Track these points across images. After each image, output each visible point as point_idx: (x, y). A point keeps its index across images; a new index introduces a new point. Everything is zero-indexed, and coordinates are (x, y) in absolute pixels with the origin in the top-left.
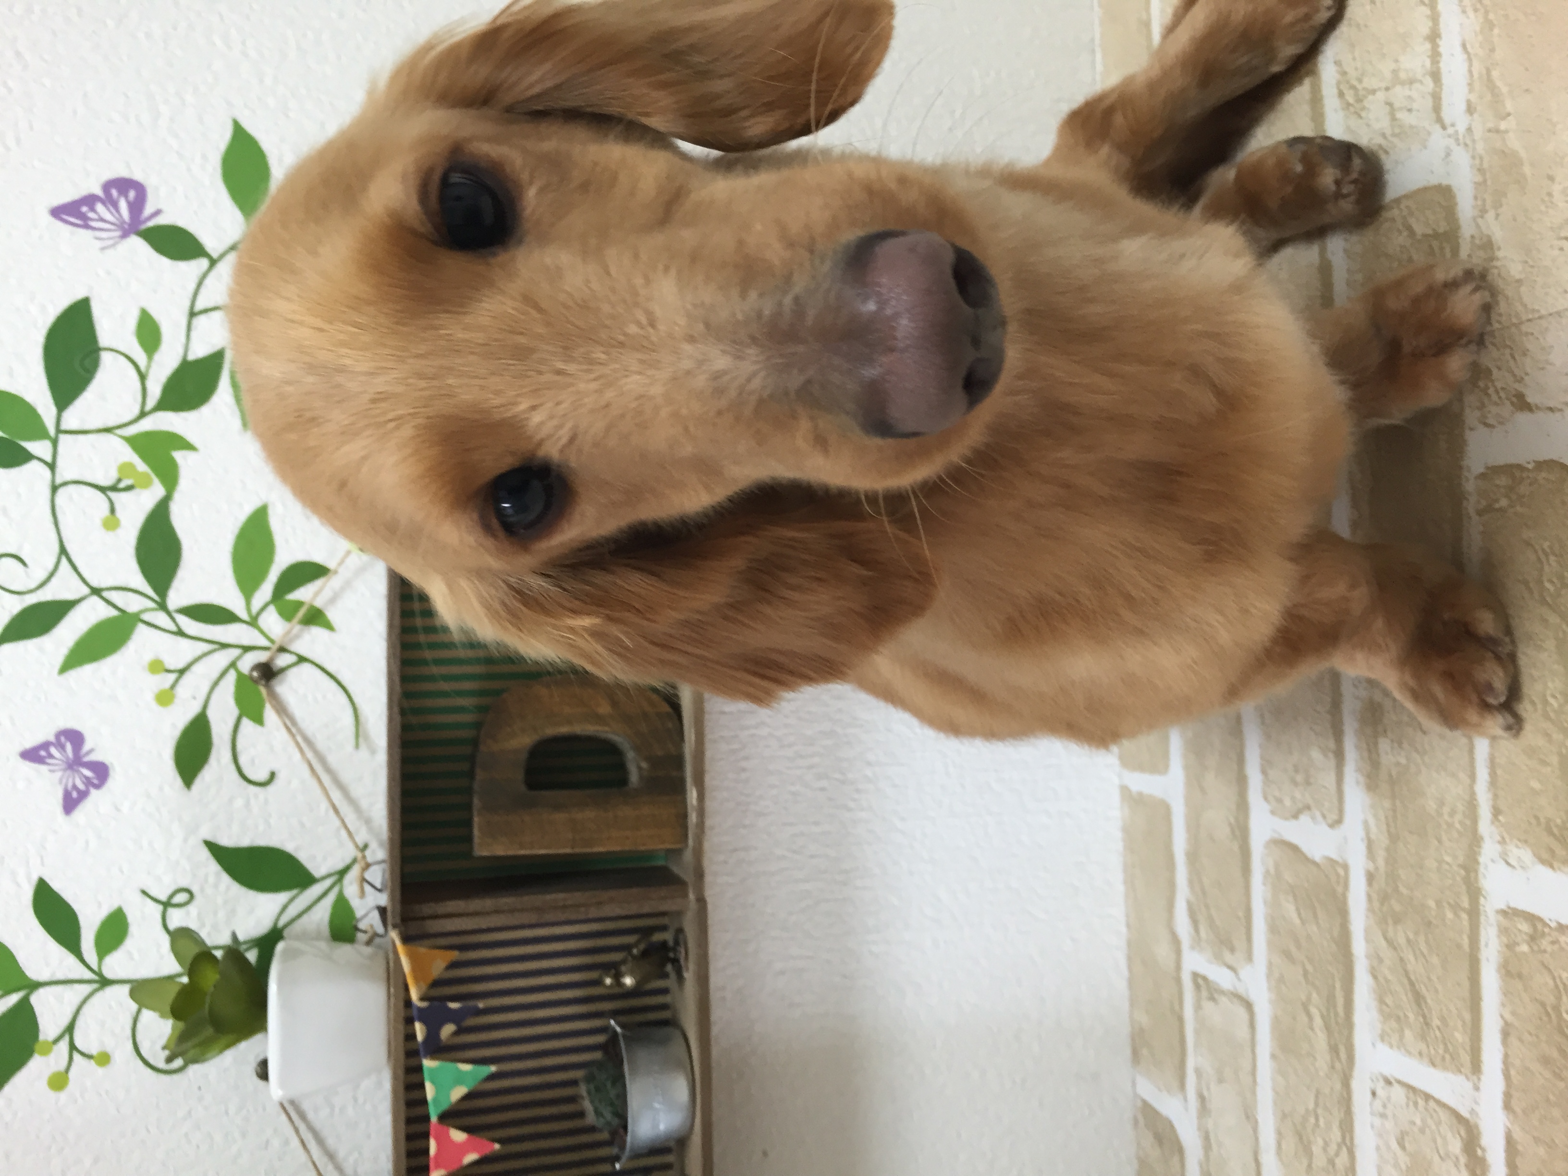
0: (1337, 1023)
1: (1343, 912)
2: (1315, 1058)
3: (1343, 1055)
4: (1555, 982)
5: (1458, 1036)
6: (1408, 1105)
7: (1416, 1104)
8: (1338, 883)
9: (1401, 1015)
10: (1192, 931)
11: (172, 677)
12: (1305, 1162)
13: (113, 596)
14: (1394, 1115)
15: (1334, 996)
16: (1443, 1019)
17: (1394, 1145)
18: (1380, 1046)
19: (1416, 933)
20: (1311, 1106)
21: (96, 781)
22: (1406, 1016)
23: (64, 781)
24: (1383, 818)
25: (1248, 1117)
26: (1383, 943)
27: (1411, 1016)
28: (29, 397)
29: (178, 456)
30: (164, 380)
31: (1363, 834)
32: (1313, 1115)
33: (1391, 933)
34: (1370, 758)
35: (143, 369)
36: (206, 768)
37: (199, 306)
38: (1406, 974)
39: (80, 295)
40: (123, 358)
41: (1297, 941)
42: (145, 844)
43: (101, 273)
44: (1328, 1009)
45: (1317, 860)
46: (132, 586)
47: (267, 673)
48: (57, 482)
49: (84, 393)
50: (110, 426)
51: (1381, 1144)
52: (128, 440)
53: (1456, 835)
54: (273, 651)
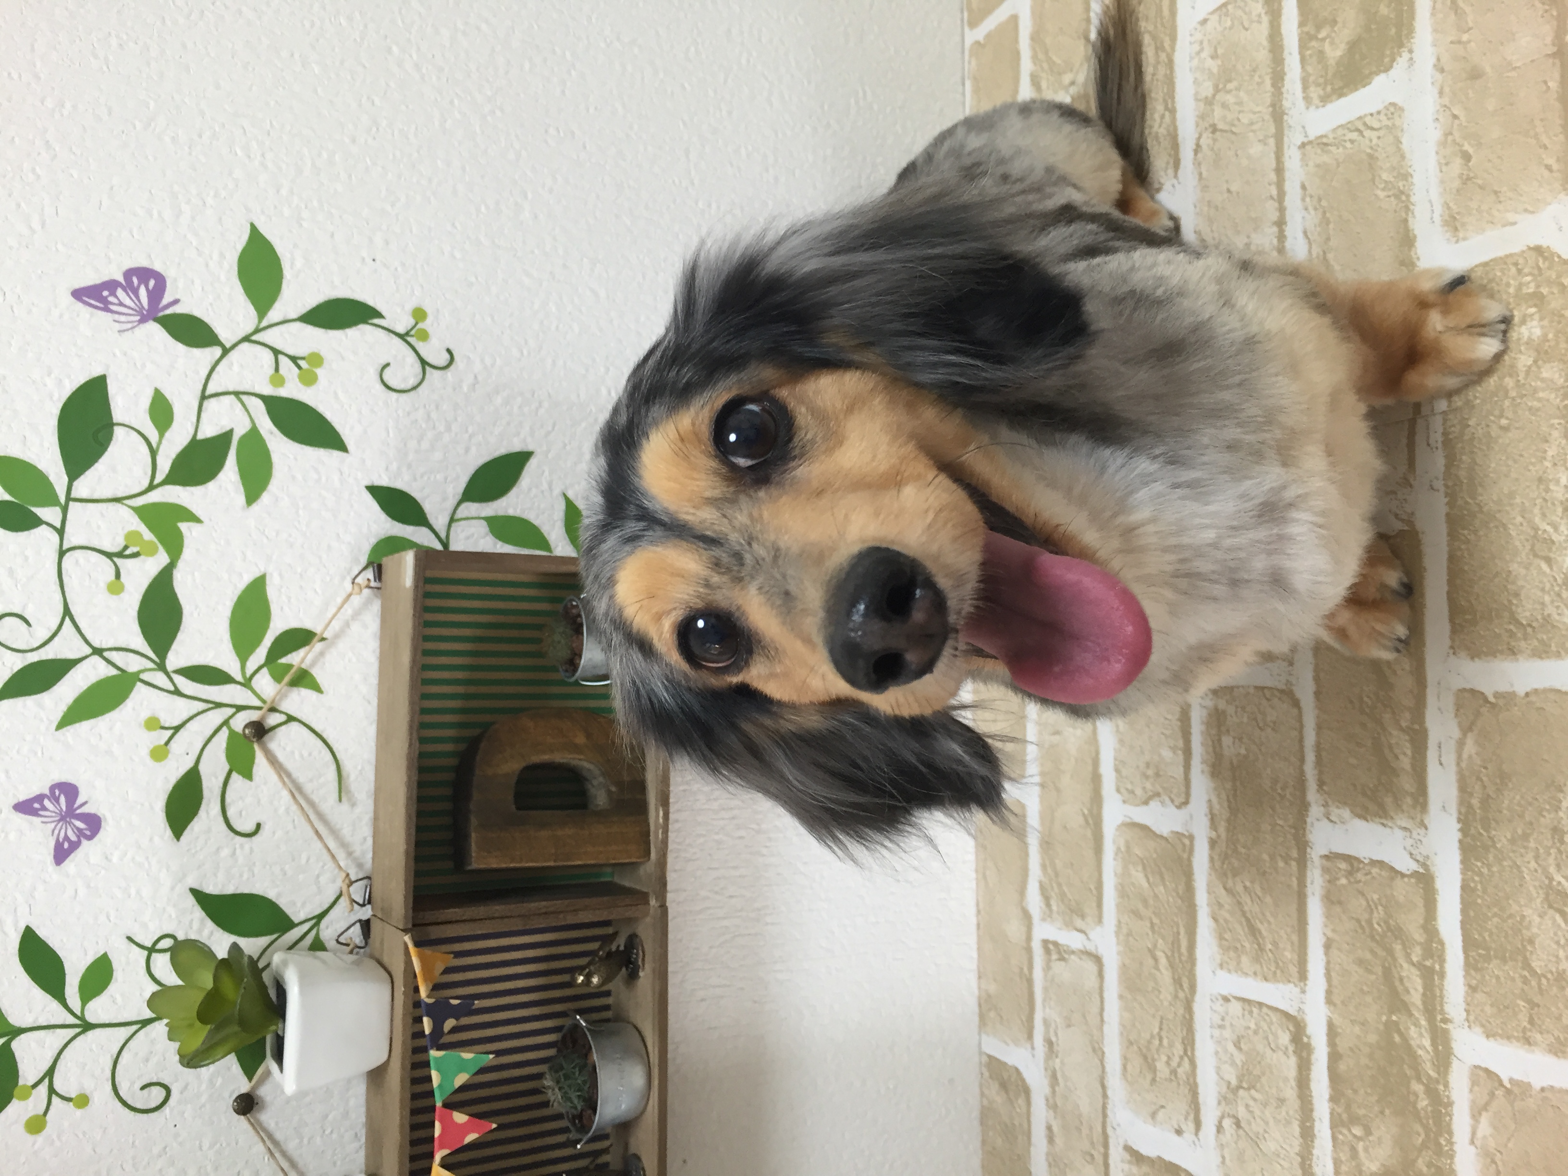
0: (1181, 961)
1: (1188, 873)
2: (1160, 992)
3: (1186, 986)
4: (1368, 903)
5: (1288, 954)
6: (1243, 1015)
7: (1251, 1012)
8: (1184, 850)
9: (1239, 946)
10: (1044, 906)
11: (170, 733)
12: (1149, 1077)
13: (114, 656)
14: (1232, 1025)
15: (1179, 940)
16: (1275, 944)
17: (1231, 1048)
18: (1219, 972)
19: (1252, 882)
20: (1156, 1030)
22: (1243, 946)
23: (56, 832)
24: (1225, 797)
25: (1094, 1050)
26: (1223, 892)
27: (1247, 945)
28: (41, 465)
29: (183, 526)
30: (174, 456)
31: (1207, 811)
32: (1157, 1038)
33: (1230, 884)
34: (1215, 752)
35: (154, 445)
36: (196, 819)
37: (210, 390)
38: (1244, 914)
39: (96, 372)
40: (135, 434)
41: (1145, 902)
42: (133, 892)
43: (118, 353)
44: (1173, 952)
45: (1165, 835)
46: (133, 646)
47: (259, 731)
48: (65, 547)
49: (96, 465)
50: (120, 494)
51: (1219, 1050)
52: (136, 510)
53: (1288, 804)
54: (264, 710)
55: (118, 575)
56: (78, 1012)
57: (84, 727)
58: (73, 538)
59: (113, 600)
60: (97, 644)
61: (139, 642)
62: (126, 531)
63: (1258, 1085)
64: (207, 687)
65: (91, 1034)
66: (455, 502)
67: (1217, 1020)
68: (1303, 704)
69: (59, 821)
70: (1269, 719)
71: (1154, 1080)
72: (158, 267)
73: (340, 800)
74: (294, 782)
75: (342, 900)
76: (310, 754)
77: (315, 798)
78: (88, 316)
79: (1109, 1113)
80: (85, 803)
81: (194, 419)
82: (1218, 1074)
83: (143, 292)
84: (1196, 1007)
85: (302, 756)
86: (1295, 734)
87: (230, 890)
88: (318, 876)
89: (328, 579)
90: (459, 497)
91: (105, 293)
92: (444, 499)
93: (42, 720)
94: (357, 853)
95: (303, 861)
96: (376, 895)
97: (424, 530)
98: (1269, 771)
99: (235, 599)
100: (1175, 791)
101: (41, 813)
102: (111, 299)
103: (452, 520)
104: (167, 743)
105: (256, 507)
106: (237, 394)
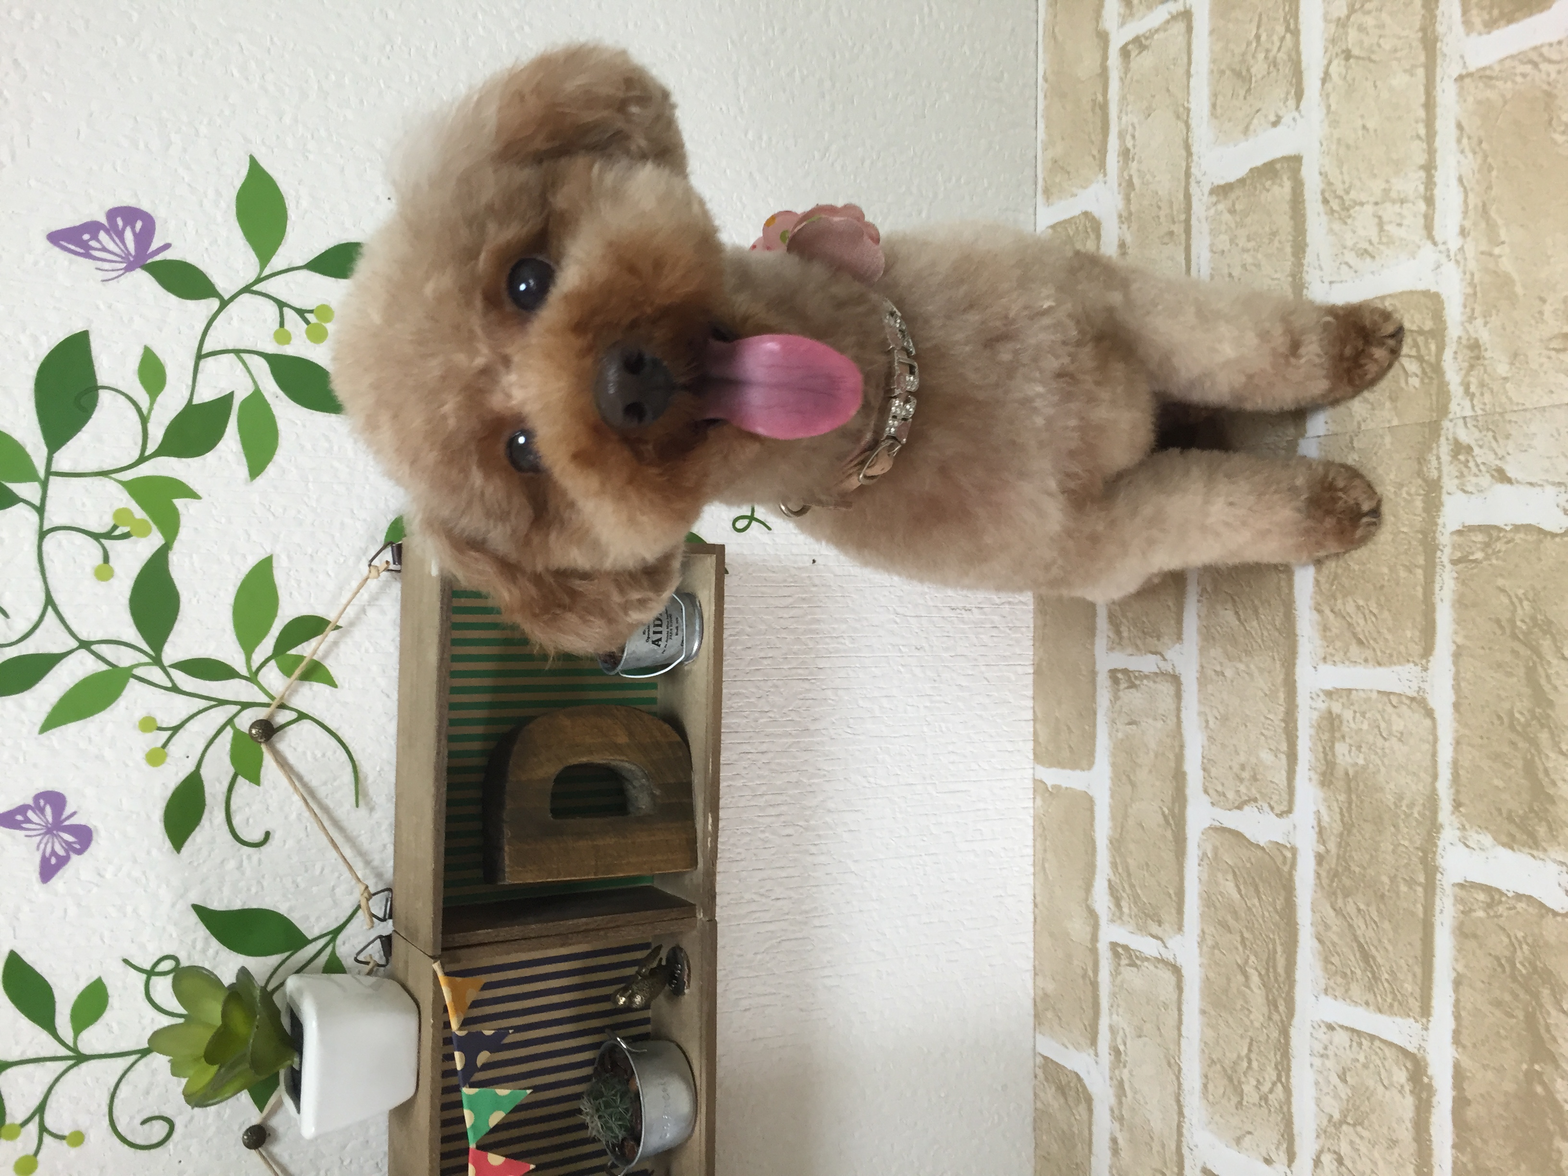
0: (1276, 980)
1: (1289, 889)
2: (1250, 1012)
3: (1282, 1008)
4: (1510, 940)
5: (1408, 987)
6: (1351, 1046)
7: (1360, 1045)
8: (1284, 863)
9: (1349, 972)
10: (1113, 907)
11: (167, 733)
12: (1235, 1100)
13: (103, 649)
14: (1336, 1055)
15: (1275, 959)
16: (1392, 973)
17: (1335, 1080)
18: (1323, 997)
19: (1368, 903)
20: (1245, 1051)
22: (1352, 972)
23: (42, 846)
24: (1337, 810)
25: (1169, 1064)
26: (1332, 913)
27: (1358, 972)
28: (18, 435)
29: (179, 503)
30: (167, 423)
31: (1315, 824)
32: (1245, 1060)
33: (1340, 903)
34: (1326, 759)
35: (145, 411)
36: (198, 829)
37: (206, 349)
38: (1356, 938)
39: (78, 328)
40: (123, 398)
41: (1235, 914)
42: (129, 910)
43: (102, 306)
44: (1267, 970)
45: (1262, 844)
46: (125, 639)
47: (267, 730)
48: (46, 528)
49: (79, 434)
50: (106, 467)
51: (1320, 1080)
52: (126, 484)
53: (1414, 824)
54: (273, 707)
55: (106, 559)
56: (70, 1042)
57: (72, 729)
58: (53, 518)
59: (101, 588)
60: (84, 636)
61: (131, 634)
62: (115, 509)
63: (1366, 1122)
64: (207, 682)
65: (85, 1066)
67: (1318, 1047)
68: (1437, 715)
69: (46, 834)
70: (1394, 728)
71: (1240, 1104)
72: (145, 206)
73: (357, 806)
74: (305, 785)
75: (360, 912)
76: (324, 755)
77: (329, 803)
78: (66, 263)
79: (1185, 1131)
80: (74, 813)
81: (190, 383)
82: (1318, 1105)
83: (129, 235)
84: (1293, 1032)
85: (315, 758)
86: (1426, 747)
87: (237, 905)
88: (333, 889)
89: (342, 560)
91: (86, 237)
93: (23, 722)
94: (376, 863)
95: (317, 872)
96: (399, 910)
98: (1392, 785)
99: (239, 584)
100: (1275, 797)
101: (24, 825)
102: (93, 243)
104: (165, 746)
105: (260, 480)
106: (237, 352)
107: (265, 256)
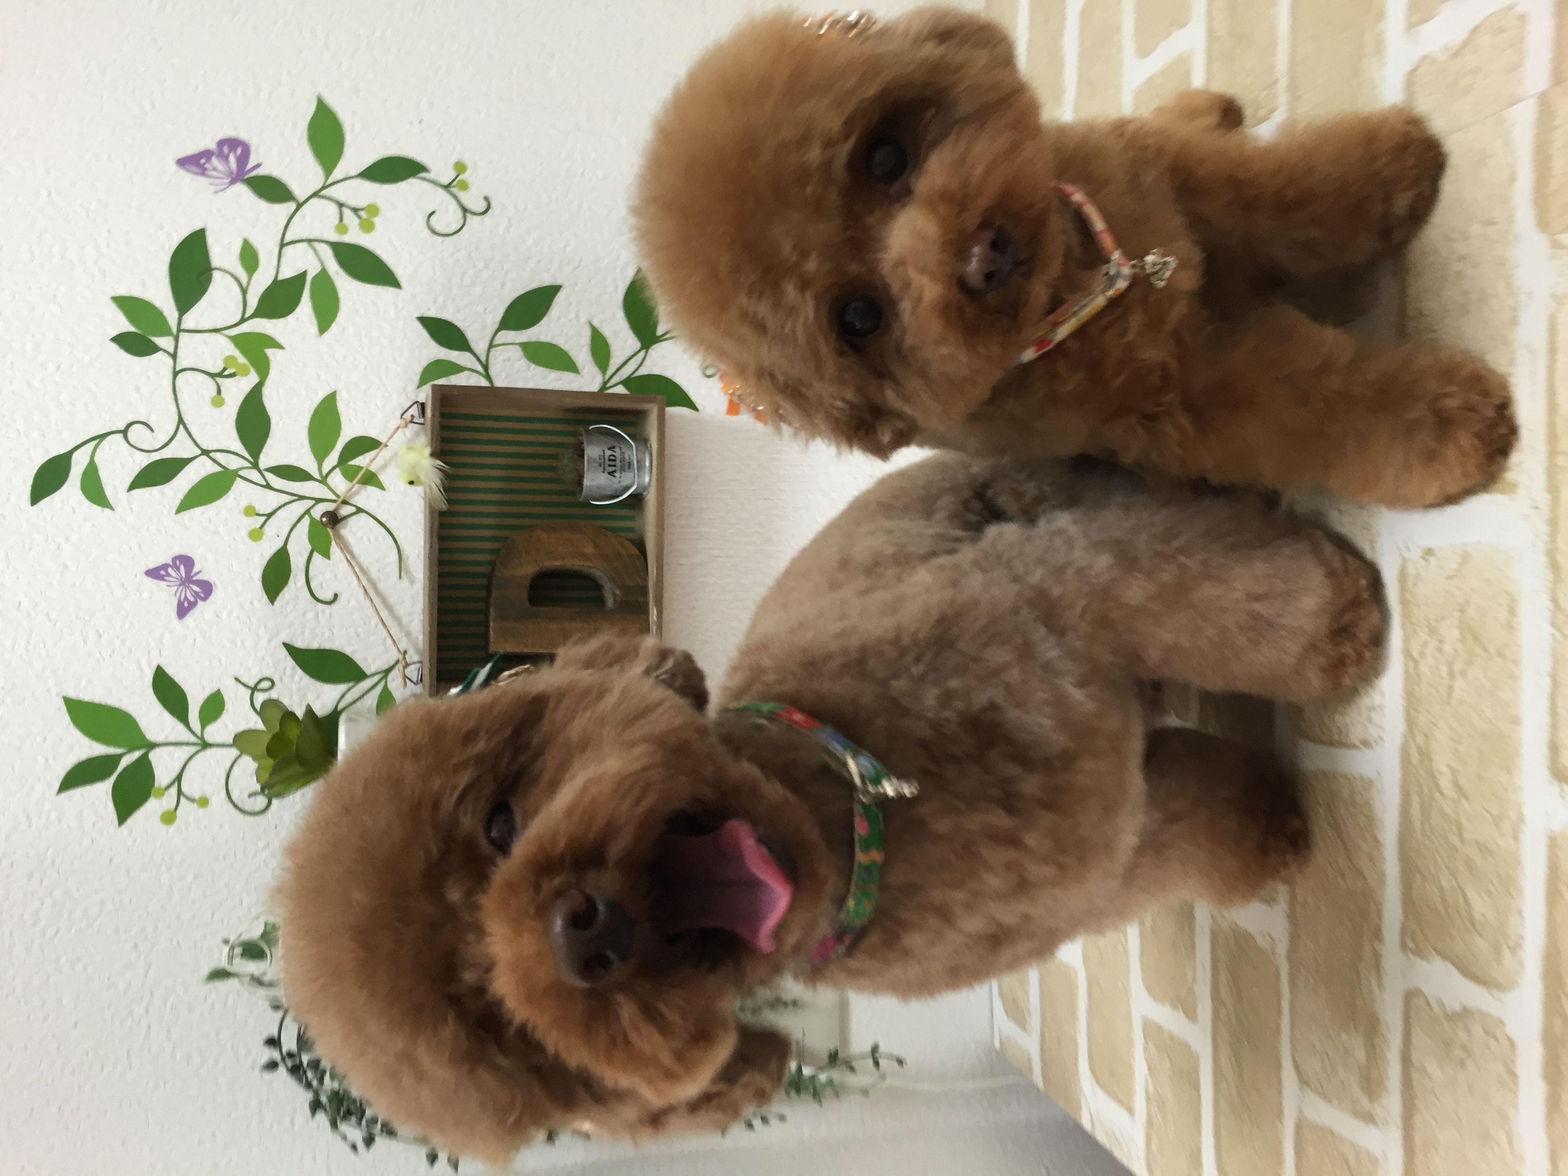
11: (264, 518)
13: (218, 456)
21: (202, 595)
23: (178, 594)
28: (158, 303)
29: (270, 352)
30: (260, 294)
35: (245, 286)
36: (286, 588)
37: (288, 239)
39: (198, 227)
40: (229, 276)
42: (239, 643)
43: (214, 210)
46: (232, 450)
47: (334, 519)
48: (178, 369)
49: (201, 301)
50: (218, 327)
52: (231, 338)
54: (338, 503)
55: (219, 392)
56: (198, 733)
57: (198, 511)
58: (183, 361)
59: (216, 412)
60: (204, 447)
61: (237, 446)
62: (225, 356)
64: (292, 483)
65: (209, 752)
66: (494, 330)
69: (180, 585)
72: (243, 136)
73: (400, 579)
76: (377, 540)
81: (276, 263)
83: (232, 159)
85: (369, 541)
87: (315, 645)
90: (496, 326)
92: (484, 328)
93: (164, 506)
95: (373, 626)
97: (468, 355)
99: (312, 412)
101: (166, 578)
103: (491, 346)
104: (262, 527)
105: (326, 335)
106: (310, 241)
107: (328, 171)
